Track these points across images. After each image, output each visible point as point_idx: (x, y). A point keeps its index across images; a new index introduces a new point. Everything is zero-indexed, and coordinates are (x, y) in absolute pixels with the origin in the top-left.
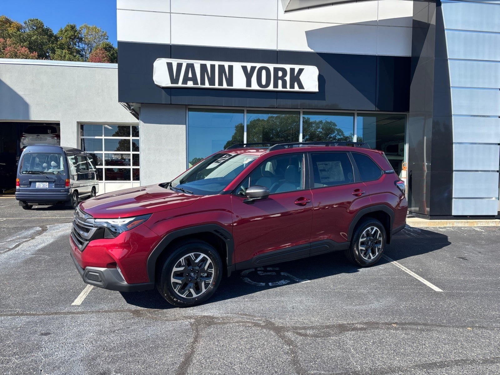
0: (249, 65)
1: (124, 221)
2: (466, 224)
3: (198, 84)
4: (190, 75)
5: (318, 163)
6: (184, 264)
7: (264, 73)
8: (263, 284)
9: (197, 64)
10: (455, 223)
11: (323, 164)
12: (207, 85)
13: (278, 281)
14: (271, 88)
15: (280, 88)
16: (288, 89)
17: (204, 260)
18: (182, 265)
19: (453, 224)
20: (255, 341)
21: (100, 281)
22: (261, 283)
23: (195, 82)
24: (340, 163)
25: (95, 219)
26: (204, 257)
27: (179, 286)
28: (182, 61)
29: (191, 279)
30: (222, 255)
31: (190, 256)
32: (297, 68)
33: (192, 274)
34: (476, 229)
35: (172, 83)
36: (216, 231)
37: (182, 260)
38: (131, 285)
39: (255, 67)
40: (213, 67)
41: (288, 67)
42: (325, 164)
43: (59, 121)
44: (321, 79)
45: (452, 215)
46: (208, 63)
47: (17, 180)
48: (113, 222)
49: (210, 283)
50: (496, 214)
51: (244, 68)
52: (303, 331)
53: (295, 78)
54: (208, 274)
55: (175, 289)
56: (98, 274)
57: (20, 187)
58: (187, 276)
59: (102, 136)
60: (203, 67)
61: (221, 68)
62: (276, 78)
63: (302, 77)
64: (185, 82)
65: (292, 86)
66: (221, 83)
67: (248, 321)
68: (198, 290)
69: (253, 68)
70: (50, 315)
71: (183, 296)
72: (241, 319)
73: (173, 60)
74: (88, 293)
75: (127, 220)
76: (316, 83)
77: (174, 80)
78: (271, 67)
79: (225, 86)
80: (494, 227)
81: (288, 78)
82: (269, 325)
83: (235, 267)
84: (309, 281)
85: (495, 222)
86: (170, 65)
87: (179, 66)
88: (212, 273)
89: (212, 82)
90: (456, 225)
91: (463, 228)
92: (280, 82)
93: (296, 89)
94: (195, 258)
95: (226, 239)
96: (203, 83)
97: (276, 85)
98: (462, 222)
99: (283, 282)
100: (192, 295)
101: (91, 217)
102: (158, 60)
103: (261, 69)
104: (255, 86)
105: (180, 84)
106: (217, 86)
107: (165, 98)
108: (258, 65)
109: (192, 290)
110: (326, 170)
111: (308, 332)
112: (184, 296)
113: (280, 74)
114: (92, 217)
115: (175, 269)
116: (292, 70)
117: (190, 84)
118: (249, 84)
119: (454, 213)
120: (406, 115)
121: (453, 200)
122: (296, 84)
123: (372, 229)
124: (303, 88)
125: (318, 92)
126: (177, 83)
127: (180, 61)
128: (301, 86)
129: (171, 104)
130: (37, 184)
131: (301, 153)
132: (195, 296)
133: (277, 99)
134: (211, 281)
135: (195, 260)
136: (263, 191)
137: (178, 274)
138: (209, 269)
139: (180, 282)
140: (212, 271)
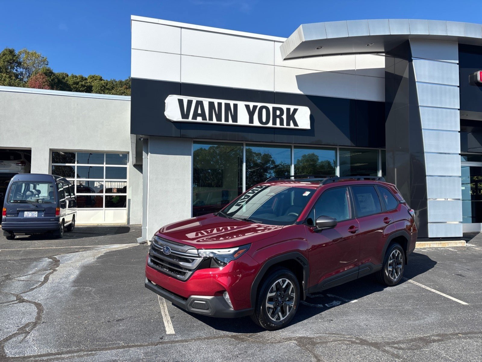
0: (251, 104)
1: (229, 251)
2: (440, 245)
3: (206, 120)
4: (199, 112)
6: (275, 290)
7: (264, 111)
8: (321, 306)
9: (206, 102)
10: (431, 244)
11: (360, 196)
12: (215, 121)
13: (332, 302)
14: (270, 125)
15: (278, 125)
16: (285, 126)
17: (288, 285)
19: (430, 245)
20: (367, 356)
21: (208, 309)
22: (319, 305)
23: (204, 118)
24: (371, 195)
25: (198, 250)
26: (289, 282)
27: (271, 311)
28: (192, 99)
29: (279, 304)
30: (300, 279)
31: (279, 282)
32: (292, 108)
33: (280, 299)
34: (449, 249)
35: (183, 118)
36: (297, 258)
38: (238, 311)
39: (257, 106)
40: (220, 104)
41: (284, 107)
42: (362, 196)
43: (31, 148)
45: (428, 238)
46: (216, 101)
47: (4, 209)
48: (219, 252)
49: (292, 306)
50: (462, 236)
51: (247, 107)
52: (396, 345)
53: (291, 117)
54: (289, 298)
56: (204, 302)
57: (7, 217)
58: (276, 300)
59: (75, 163)
60: (211, 105)
61: (227, 106)
62: (275, 116)
63: (296, 116)
64: (194, 117)
65: (288, 124)
66: (227, 120)
67: (342, 339)
68: (284, 313)
69: (255, 107)
71: (273, 319)
72: (334, 338)
73: (183, 97)
74: (171, 322)
75: (232, 250)
76: (309, 122)
77: (185, 115)
78: (270, 106)
79: (230, 122)
80: (461, 247)
81: (284, 117)
82: (363, 342)
83: (309, 291)
84: (356, 301)
85: (462, 242)
86: (181, 102)
87: (190, 102)
88: (294, 297)
89: (219, 118)
90: (432, 246)
91: (439, 249)
92: (278, 120)
93: (292, 126)
95: (304, 265)
96: (211, 119)
97: (274, 123)
98: (436, 243)
102: (170, 96)
103: (261, 108)
104: (256, 123)
105: (190, 119)
106: (223, 122)
107: (175, 132)
108: (259, 105)
109: (280, 314)
110: (363, 201)
111: (402, 346)
112: (275, 319)
113: (278, 113)
116: (288, 110)
117: (199, 119)
118: (251, 121)
119: (430, 235)
120: (378, 150)
121: (429, 224)
122: (291, 122)
123: (396, 252)
124: (297, 126)
125: (310, 129)
126: (188, 118)
127: (190, 98)
128: (296, 124)
129: (180, 137)
130: (26, 213)
131: (346, 187)
132: (282, 319)
133: (274, 134)
134: (293, 304)
135: (283, 285)
136: (332, 222)
137: (271, 299)
138: (292, 294)
139: (272, 306)
140: (294, 295)
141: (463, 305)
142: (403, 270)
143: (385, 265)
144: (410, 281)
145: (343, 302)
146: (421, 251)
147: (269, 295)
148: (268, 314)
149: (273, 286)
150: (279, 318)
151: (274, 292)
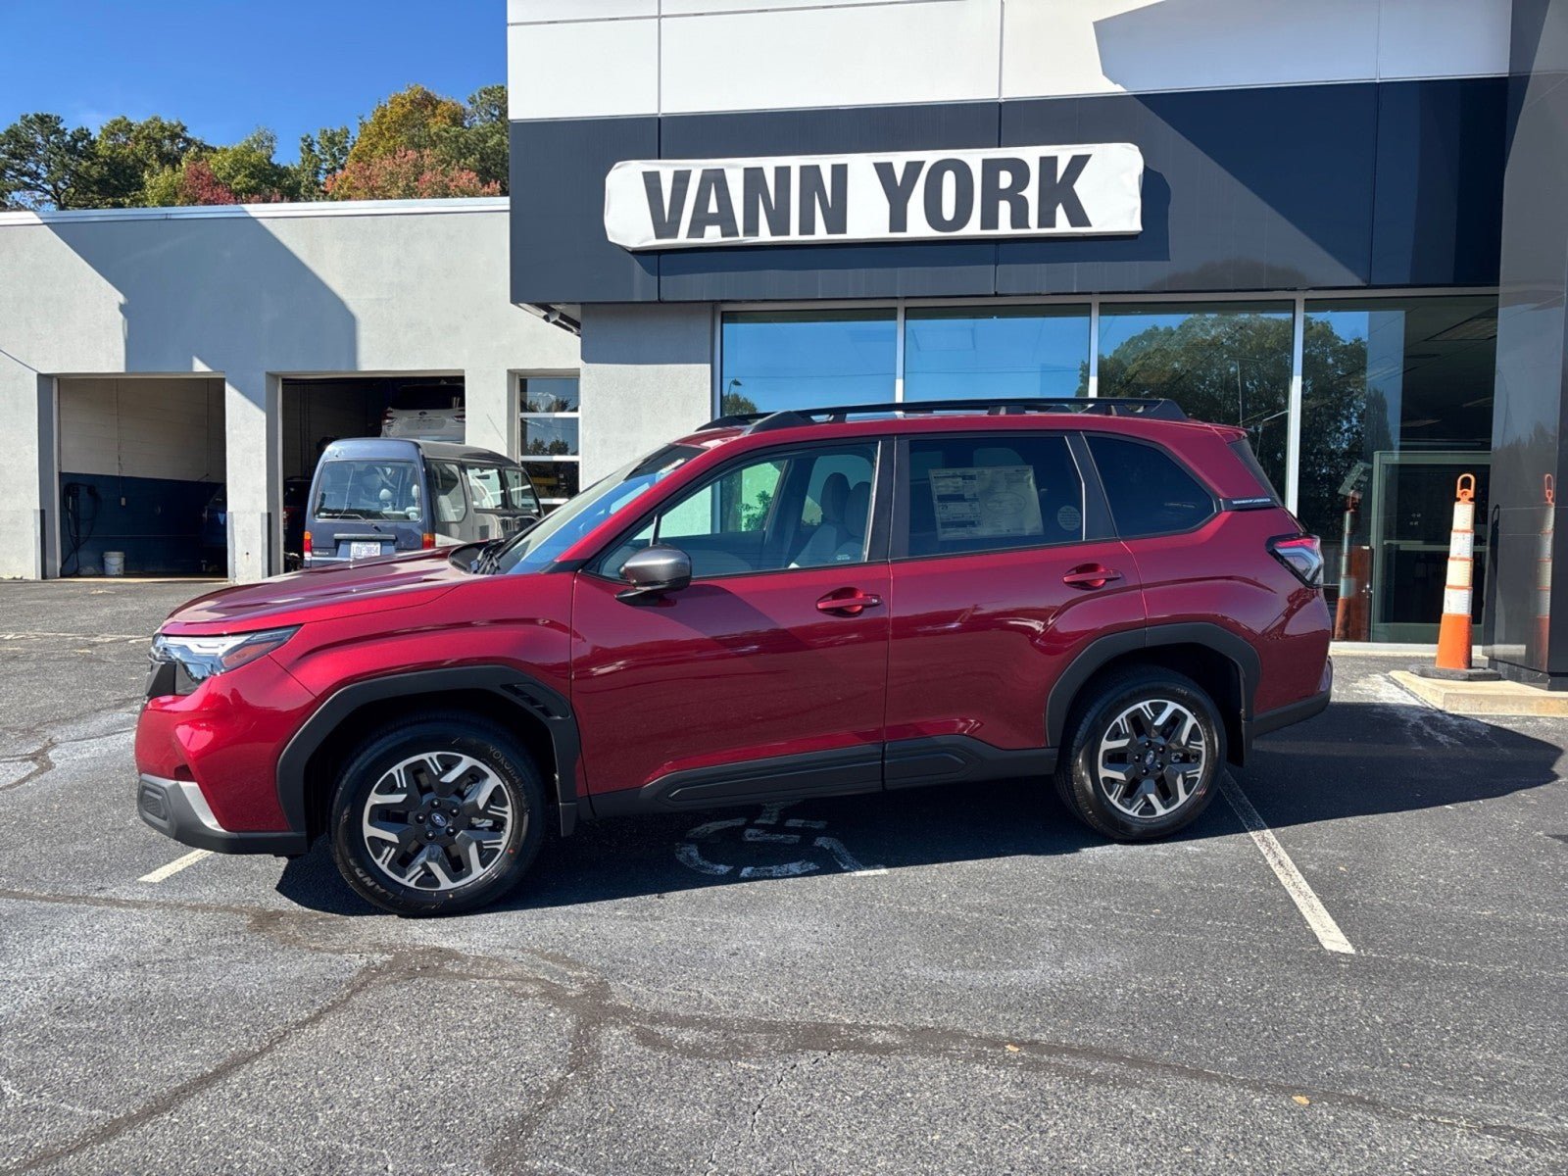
0: (899, 160)
1: (220, 646)
3: (736, 234)
4: (713, 208)
5: (933, 473)
6: (405, 786)
7: (949, 179)
8: (725, 869)
9: (734, 170)
11: (953, 477)
12: (765, 235)
13: (780, 864)
14: (973, 228)
15: (1005, 228)
16: (1034, 229)
17: (474, 776)
18: (399, 786)
21: (165, 818)
22: (721, 867)
23: (729, 229)
24: (1031, 474)
26: (475, 768)
27: (389, 852)
28: (688, 165)
29: (433, 832)
31: (422, 762)
32: (1064, 154)
33: (438, 818)
35: (658, 236)
36: (509, 687)
37: (399, 771)
38: (234, 835)
39: (921, 164)
40: (783, 174)
41: (1031, 155)
43: (463, 371)
44: (1154, 190)
46: (769, 164)
47: (307, 535)
48: (198, 645)
49: (498, 850)
51: (884, 171)
52: (665, 1031)
53: (1059, 190)
55: (377, 857)
56: (159, 797)
57: (313, 555)
60: (753, 178)
61: (811, 175)
62: (992, 195)
63: (1081, 187)
64: (696, 229)
65: (1046, 219)
66: (807, 226)
67: (542, 977)
68: (456, 867)
69: (913, 169)
71: (403, 881)
72: (527, 970)
73: (661, 165)
75: (227, 644)
76: (1136, 203)
77: (664, 225)
78: (974, 158)
79: (821, 233)
81: (1031, 193)
83: (592, 808)
84: (884, 871)
86: (652, 181)
87: (681, 179)
88: (504, 819)
89: (779, 224)
92: (1005, 208)
93: (1063, 225)
94: (441, 770)
95: (548, 715)
96: (752, 228)
97: (990, 219)
99: (792, 866)
100: (436, 883)
102: (619, 167)
103: (938, 170)
104: (918, 227)
105: (682, 239)
106: (795, 235)
107: (641, 285)
108: (930, 157)
109: (435, 868)
111: (684, 1035)
112: (409, 881)
113: (1005, 179)
115: (375, 799)
116: (1047, 164)
117: (713, 235)
118: (898, 220)
122: (1060, 212)
123: (1159, 708)
124: (1088, 224)
125: (1141, 232)
126: (675, 234)
127: (682, 164)
128: (1077, 216)
129: (660, 301)
130: (354, 545)
131: (872, 439)
132: (446, 885)
133: (996, 265)
134: (503, 844)
135: (442, 774)
137: (388, 815)
138: (493, 807)
139: (394, 838)
140: (507, 813)
142: (1207, 786)
145: (823, 870)
148: (377, 861)
149: (393, 771)
150: (429, 880)
151: (400, 791)
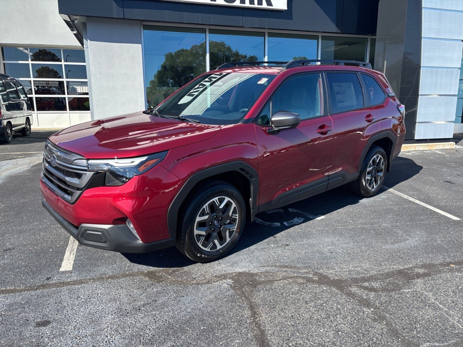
1: (132, 162)
2: (426, 148)
5: (334, 84)
6: (208, 212)
8: (278, 224)
10: (417, 147)
11: (337, 86)
13: (292, 219)
14: (237, 3)
15: (247, 4)
16: (256, 5)
17: (228, 205)
18: (206, 212)
19: (415, 148)
20: (324, 305)
21: (105, 242)
22: (276, 224)
24: (352, 85)
25: (88, 159)
26: (229, 201)
27: (203, 238)
29: (214, 228)
30: (246, 195)
31: (214, 201)
33: (216, 222)
34: (437, 152)
36: (241, 169)
37: (206, 206)
42: (339, 86)
45: (414, 139)
48: (117, 163)
49: (234, 231)
50: (452, 137)
52: (366, 284)
54: (230, 221)
55: (198, 242)
56: (100, 233)
58: (211, 225)
59: (28, 61)
65: (260, 2)
67: (295, 275)
68: (222, 239)
70: (36, 289)
71: (206, 249)
72: (285, 273)
74: (75, 252)
80: (450, 149)
82: (323, 280)
83: (259, 210)
84: (323, 217)
85: (451, 144)
88: (236, 219)
90: (418, 148)
91: (425, 151)
93: (265, 5)
94: (219, 203)
95: (252, 178)
98: (423, 145)
99: (296, 220)
100: (216, 247)
101: (82, 158)
107: (116, 11)
109: (216, 241)
110: (341, 93)
111: (376, 285)
112: (208, 249)
114: (84, 157)
119: (416, 138)
120: (367, 38)
121: (417, 124)
123: (377, 157)
124: (271, 5)
125: (287, 10)
128: (269, 2)
129: (124, 19)
131: (318, 72)
132: (219, 247)
133: (243, 17)
134: (235, 228)
135: (220, 205)
136: (294, 118)
137: (201, 225)
138: (233, 215)
139: (204, 233)
140: (237, 216)
141: (454, 221)
142: (383, 178)
143: (362, 172)
144: (391, 190)
145: (307, 220)
146: (404, 155)
147: (198, 219)
148: (199, 244)
149: (204, 207)
150: (215, 246)
151: (206, 215)
